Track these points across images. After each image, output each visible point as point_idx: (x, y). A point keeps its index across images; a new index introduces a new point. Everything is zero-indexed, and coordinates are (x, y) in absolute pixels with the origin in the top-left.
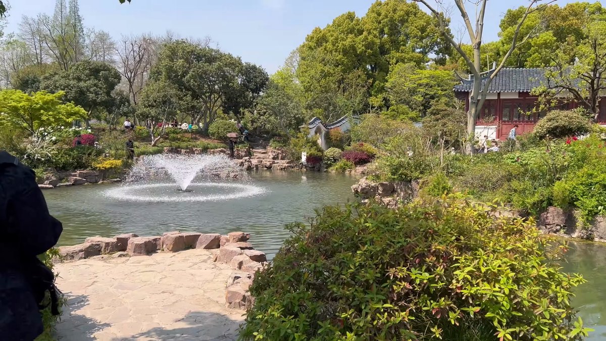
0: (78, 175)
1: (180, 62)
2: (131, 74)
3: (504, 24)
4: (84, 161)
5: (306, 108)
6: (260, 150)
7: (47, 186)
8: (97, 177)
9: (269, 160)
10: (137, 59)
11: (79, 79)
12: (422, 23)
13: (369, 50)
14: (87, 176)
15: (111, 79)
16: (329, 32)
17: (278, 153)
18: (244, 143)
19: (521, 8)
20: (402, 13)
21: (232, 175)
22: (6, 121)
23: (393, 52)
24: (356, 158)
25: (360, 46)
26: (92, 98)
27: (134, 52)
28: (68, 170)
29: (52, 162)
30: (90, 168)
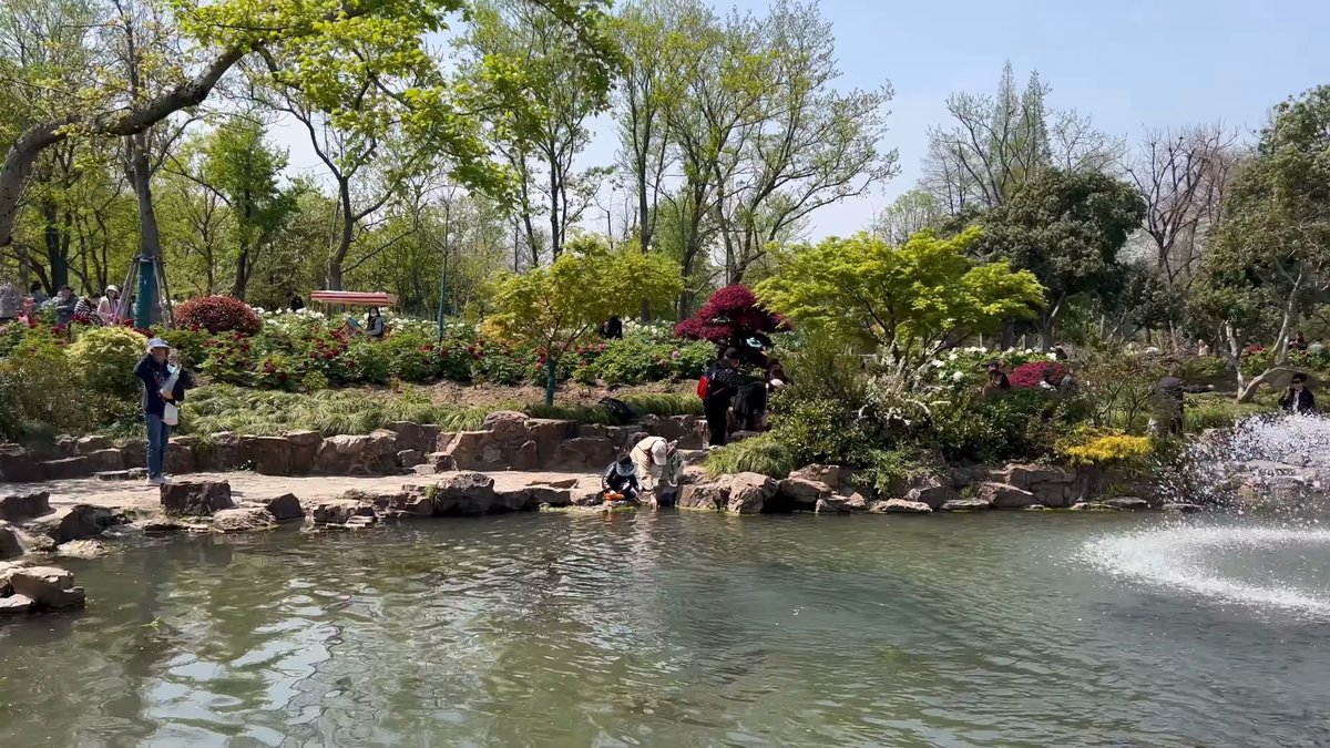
0: (1008, 478)
2: (1165, 225)
4: (1029, 435)
7: (914, 505)
8: (1067, 489)
10: (1182, 186)
11: (1030, 222)
14: (1038, 484)
15: (1116, 212)
22: (829, 319)
26: (1062, 268)
27: (1174, 169)
28: (980, 461)
29: (935, 433)
30: (1047, 458)
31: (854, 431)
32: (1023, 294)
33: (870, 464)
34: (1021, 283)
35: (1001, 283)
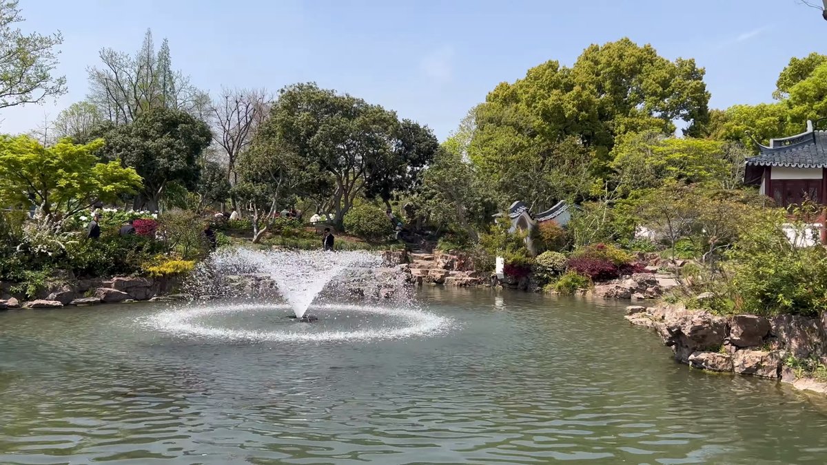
0: (113, 285)
1: (304, 116)
2: (234, 142)
3: (785, 79)
4: (127, 261)
5: (498, 190)
6: (422, 255)
7: (51, 303)
8: (148, 290)
9: (439, 270)
10: (242, 124)
11: (145, 136)
12: (664, 74)
13: (584, 113)
14: (131, 287)
15: (194, 136)
16: (521, 87)
17: (453, 259)
18: (398, 243)
19: (813, 55)
20: (633, 60)
21: (383, 293)
23: (619, 116)
24: (594, 270)
25: (570, 106)
26: (163, 165)
27: (239, 113)
28: (98, 276)
29: (69, 261)
30: (137, 273)
31: (13, 259)
32: (128, 180)
33: (24, 280)
34: (127, 174)
35: (115, 174)
